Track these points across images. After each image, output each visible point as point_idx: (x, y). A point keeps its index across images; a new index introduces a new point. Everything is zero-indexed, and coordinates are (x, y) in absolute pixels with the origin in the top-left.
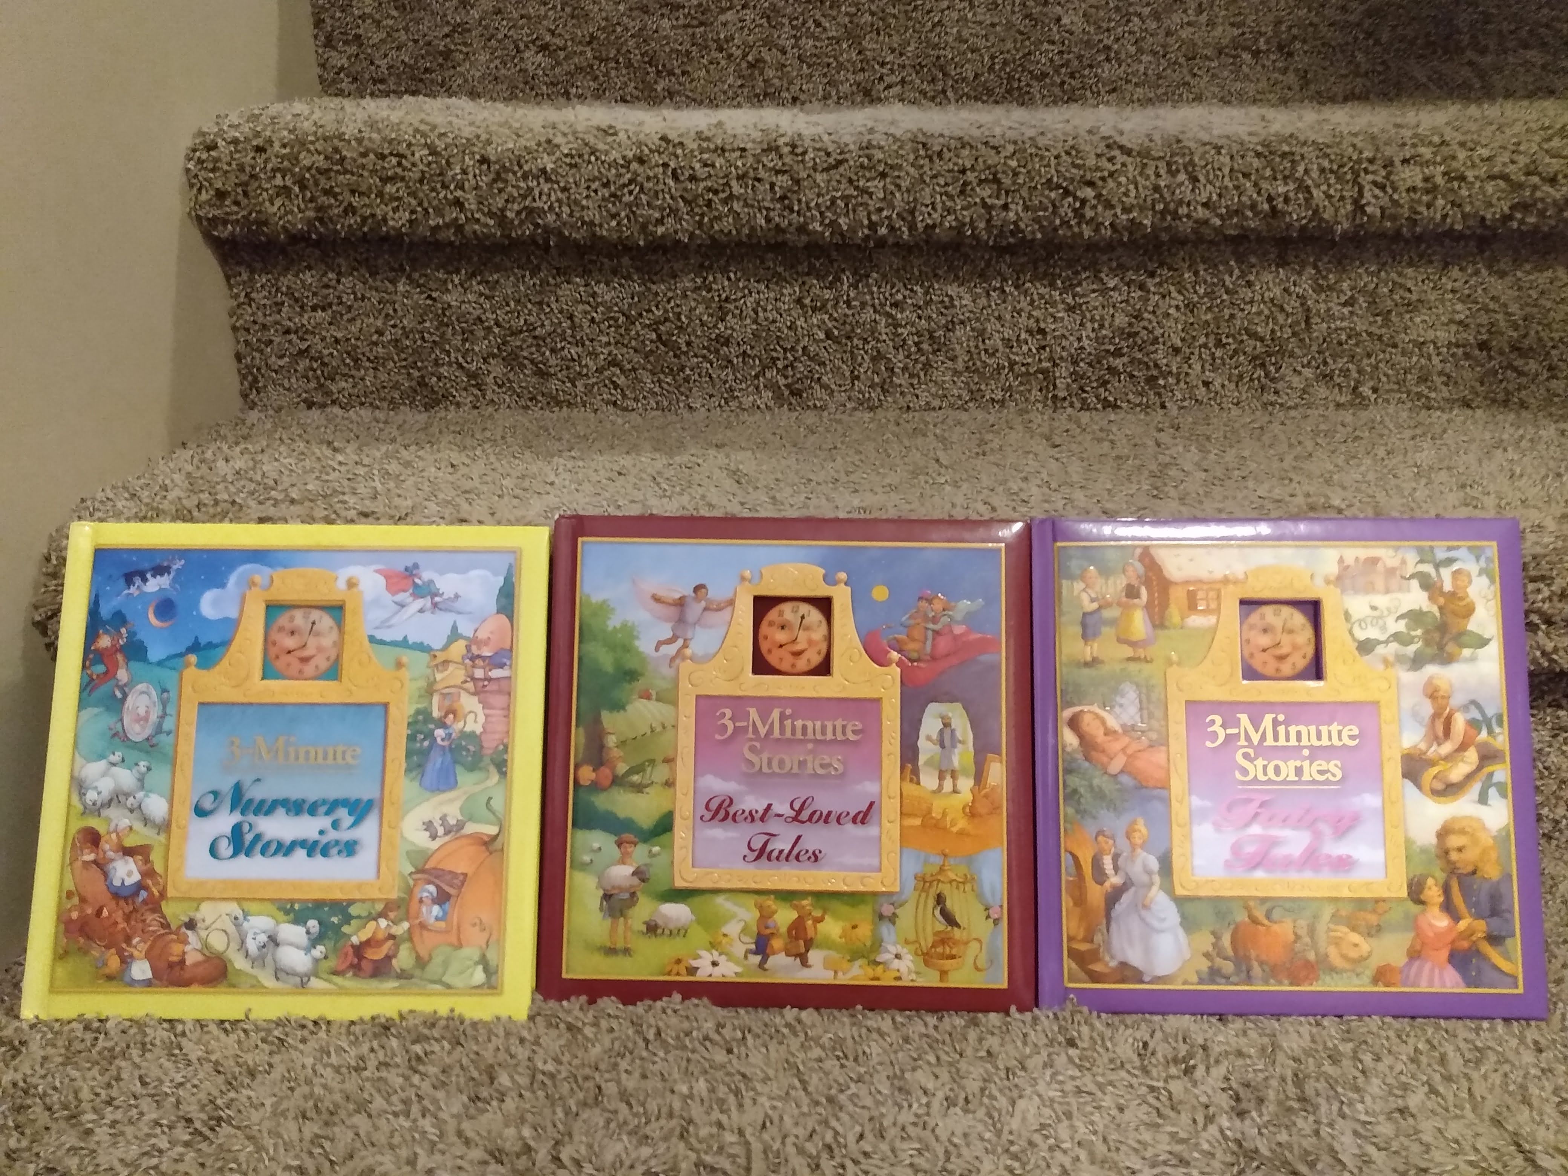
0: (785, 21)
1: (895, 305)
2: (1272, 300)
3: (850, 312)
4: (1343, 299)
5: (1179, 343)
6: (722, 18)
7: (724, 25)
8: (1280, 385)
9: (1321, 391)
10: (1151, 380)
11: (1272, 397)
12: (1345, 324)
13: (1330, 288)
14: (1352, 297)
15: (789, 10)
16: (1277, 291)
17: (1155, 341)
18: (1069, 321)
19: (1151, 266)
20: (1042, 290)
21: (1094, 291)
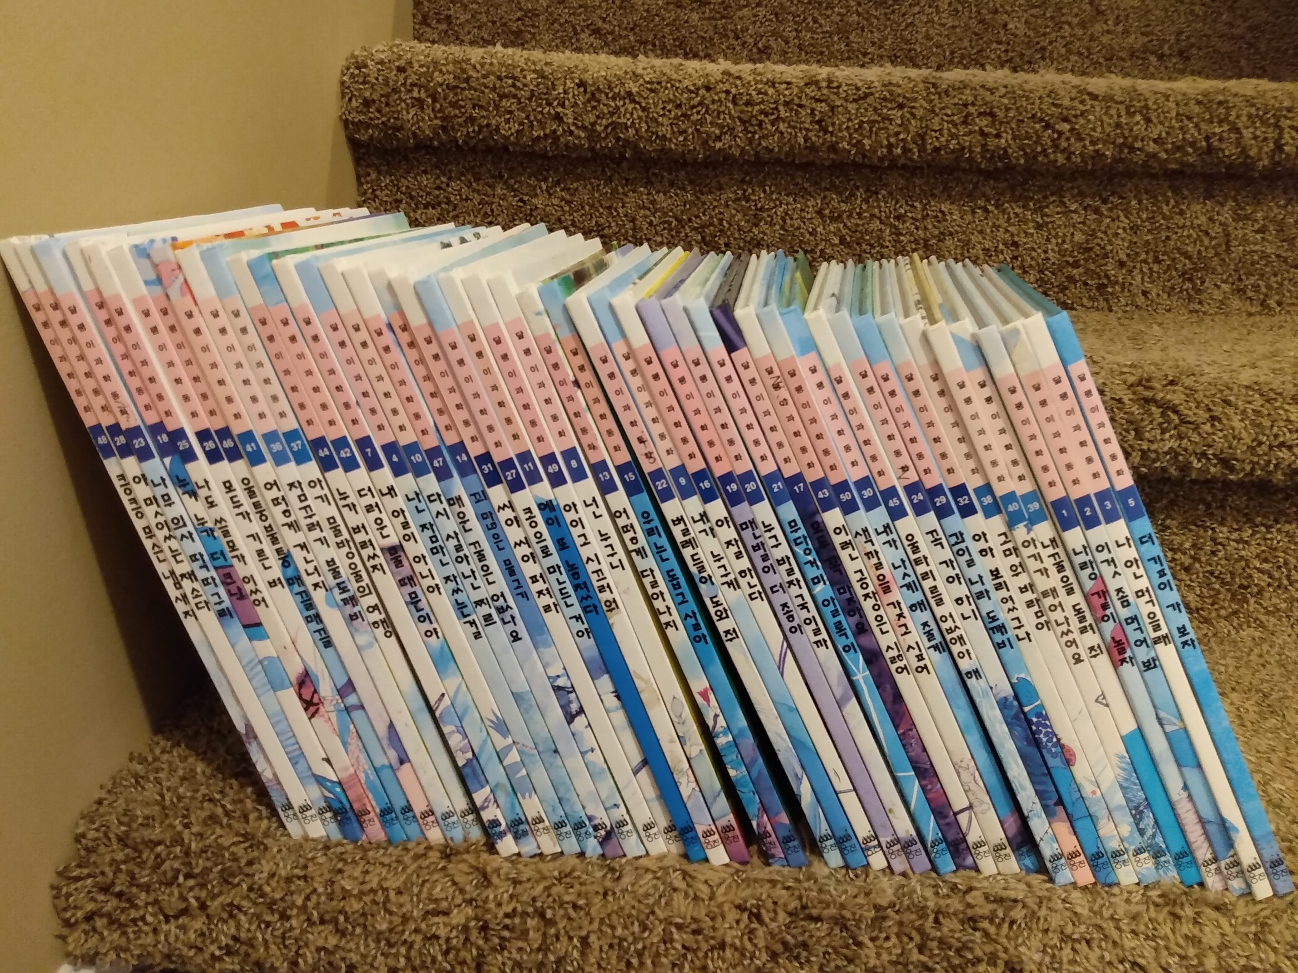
0: (790, 17)
1: (898, 218)
2: (1199, 226)
3: (860, 222)
4: (1257, 227)
5: (1125, 259)
6: (740, 14)
7: (741, 18)
8: (1204, 297)
9: (1236, 303)
10: (1101, 287)
11: (1197, 307)
12: (1257, 248)
13: (1247, 217)
14: (1264, 226)
15: (793, 9)
16: (1204, 219)
17: (1106, 256)
18: (1038, 237)
19: (1104, 195)
20: (1017, 210)
21: (1058, 213)
